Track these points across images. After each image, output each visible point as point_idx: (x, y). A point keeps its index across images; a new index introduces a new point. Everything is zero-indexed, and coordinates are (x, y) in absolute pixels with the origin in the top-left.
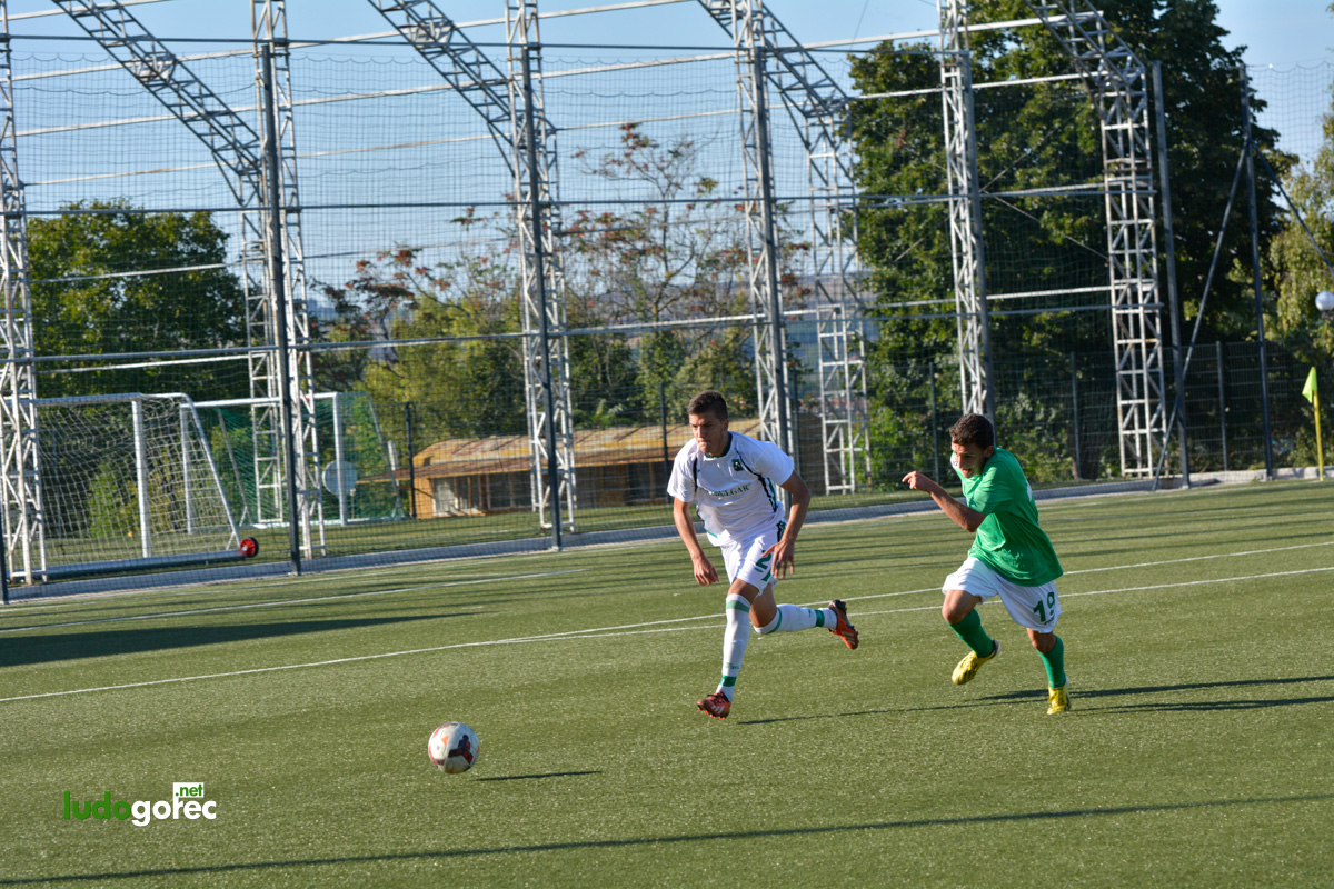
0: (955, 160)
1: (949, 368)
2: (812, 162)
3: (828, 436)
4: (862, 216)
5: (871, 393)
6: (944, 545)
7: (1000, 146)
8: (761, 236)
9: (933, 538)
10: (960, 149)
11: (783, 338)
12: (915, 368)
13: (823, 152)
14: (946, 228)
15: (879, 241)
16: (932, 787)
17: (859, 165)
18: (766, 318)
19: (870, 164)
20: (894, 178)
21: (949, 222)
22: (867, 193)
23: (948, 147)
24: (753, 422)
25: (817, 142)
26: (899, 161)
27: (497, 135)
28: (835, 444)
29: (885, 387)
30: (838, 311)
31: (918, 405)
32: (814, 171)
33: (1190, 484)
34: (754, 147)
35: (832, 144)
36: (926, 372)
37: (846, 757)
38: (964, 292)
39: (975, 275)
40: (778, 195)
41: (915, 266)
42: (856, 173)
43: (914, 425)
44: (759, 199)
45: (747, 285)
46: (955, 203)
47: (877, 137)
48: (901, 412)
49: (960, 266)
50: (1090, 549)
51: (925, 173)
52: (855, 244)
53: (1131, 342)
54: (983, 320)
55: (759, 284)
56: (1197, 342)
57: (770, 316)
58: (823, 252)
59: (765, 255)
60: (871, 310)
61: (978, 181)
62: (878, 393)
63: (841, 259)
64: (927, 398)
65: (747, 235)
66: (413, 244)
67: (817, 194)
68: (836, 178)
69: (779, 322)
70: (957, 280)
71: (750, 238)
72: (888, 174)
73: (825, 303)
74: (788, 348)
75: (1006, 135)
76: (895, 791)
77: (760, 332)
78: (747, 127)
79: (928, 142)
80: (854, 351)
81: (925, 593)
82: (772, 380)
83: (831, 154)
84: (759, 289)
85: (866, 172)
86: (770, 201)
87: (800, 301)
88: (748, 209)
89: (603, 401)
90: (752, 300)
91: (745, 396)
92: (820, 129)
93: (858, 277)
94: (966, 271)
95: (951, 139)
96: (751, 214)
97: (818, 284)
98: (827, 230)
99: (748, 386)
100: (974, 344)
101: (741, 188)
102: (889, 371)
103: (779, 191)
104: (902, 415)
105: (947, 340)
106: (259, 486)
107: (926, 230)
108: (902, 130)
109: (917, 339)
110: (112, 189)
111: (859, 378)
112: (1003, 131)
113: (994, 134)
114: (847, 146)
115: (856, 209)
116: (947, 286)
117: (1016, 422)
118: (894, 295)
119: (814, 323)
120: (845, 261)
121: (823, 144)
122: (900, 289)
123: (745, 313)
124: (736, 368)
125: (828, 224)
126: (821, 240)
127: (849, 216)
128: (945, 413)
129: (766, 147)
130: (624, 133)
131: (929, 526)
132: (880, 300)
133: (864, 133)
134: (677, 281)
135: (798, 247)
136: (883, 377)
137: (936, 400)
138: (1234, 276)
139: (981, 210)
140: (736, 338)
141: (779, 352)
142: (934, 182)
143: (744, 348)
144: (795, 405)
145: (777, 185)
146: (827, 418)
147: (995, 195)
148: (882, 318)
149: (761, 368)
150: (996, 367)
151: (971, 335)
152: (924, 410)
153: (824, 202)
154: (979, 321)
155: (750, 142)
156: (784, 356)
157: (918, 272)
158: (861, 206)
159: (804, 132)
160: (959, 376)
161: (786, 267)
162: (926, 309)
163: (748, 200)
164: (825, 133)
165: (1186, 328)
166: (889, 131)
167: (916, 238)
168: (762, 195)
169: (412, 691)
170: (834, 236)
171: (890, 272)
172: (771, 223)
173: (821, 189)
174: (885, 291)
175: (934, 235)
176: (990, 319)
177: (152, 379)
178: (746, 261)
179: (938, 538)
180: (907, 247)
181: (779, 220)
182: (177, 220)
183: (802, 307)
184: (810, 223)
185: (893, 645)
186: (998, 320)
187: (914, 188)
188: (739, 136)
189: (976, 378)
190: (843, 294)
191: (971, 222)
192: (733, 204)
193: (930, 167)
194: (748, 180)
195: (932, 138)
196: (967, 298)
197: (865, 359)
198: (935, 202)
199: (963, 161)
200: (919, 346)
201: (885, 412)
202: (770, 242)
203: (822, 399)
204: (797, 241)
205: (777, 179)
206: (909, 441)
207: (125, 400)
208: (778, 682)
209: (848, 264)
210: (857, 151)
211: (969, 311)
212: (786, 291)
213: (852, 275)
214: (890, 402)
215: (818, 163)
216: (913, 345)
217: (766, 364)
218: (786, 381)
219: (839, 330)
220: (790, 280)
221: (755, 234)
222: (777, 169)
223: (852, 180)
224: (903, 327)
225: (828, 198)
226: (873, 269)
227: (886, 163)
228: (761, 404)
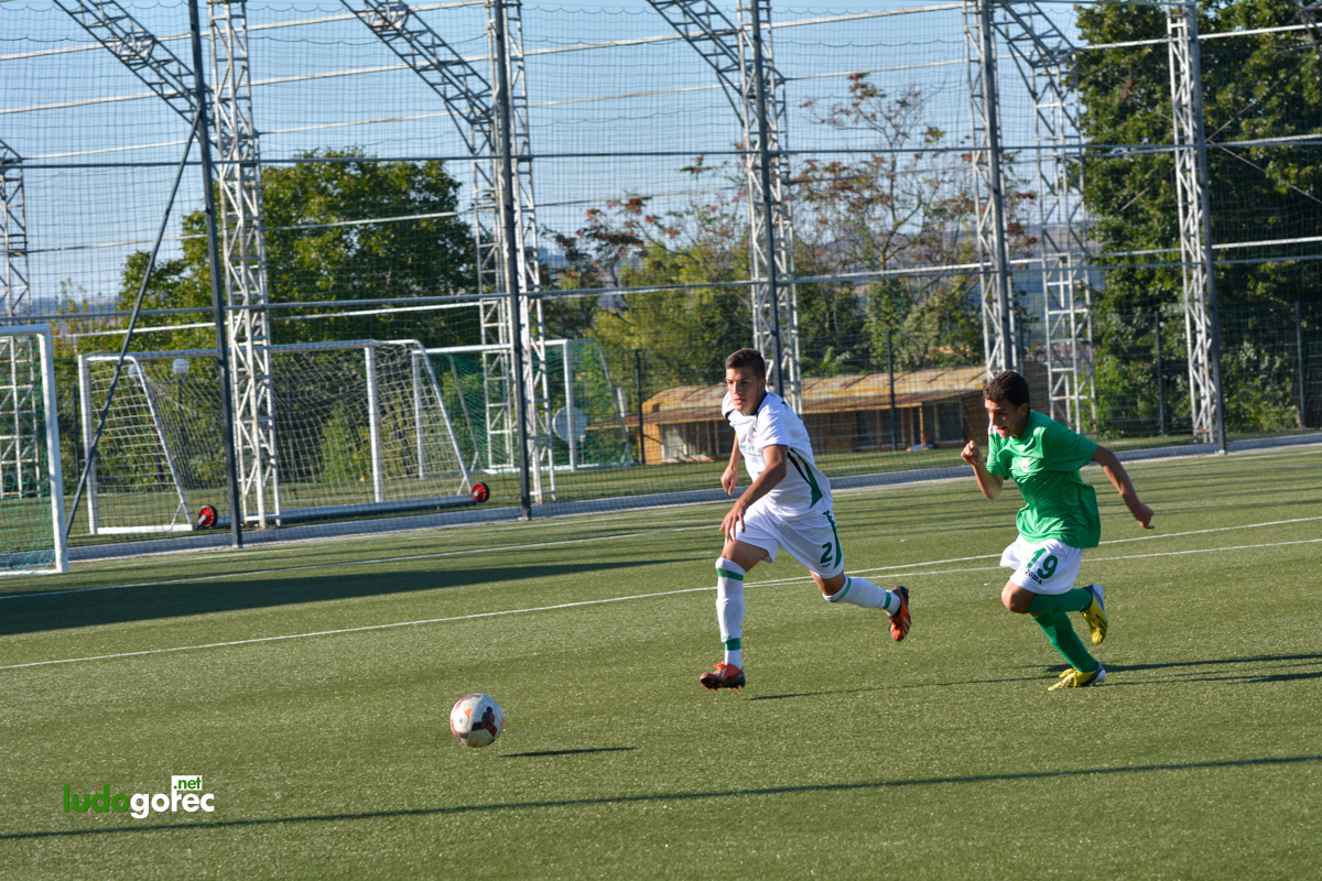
0: (1181, 110)
1: (1174, 317)
2: (1039, 112)
3: (1054, 383)
4: (1088, 165)
5: (1097, 341)
6: (1168, 492)
7: (1226, 96)
8: (988, 186)
9: (1158, 485)
10: (1186, 99)
11: (1009, 286)
12: (1140, 317)
13: (1049, 102)
14: (1171, 178)
15: (1105, 190)
16: (1157, 733)
17: (1086, 115)
18: (993, 266)
19: (1097, 113)
20: (1120, 128)
21: (1174, 172)
22: (1093, 143)
23: (1174, 97)
24: (980, 370)
25: (1044, 91)
26: (1125, 111)
27: (727, 85)
28: (1061, 391)
29: (1111, 335)
30: (1064, 260)
31: (1143, 353)
32: (1041, 121)
34: (981, 96)
35: (1059, 94)
36: (1151, 321)
37: (1072, 703)
38: (1189, 241)
39: (1200, 224)
40: (1005, 145)
41: (1140, 215)
42: (1082, 122)
43: (1139, 373)
44: (986, 149)
45: (974, 234)
46: (1181, 153)
47: (1104, 88)
48: (1126, 360)
49: (1186, 215)
51: (1150, 123)
52: (1081, 193)
54: (1208, 269)
55: (986, 232)
57: (997, 264)
58: (1049, 201)
59: (992, 204)
60: (1097, 259)
61: (1204, 131)
62: (1103, 341)
63: (1066, 209)
64: (1152, 347)
65: (974, 184)
66: (643, 192)
67: (1043, 144)
68: (1062, 128)
69: (1006, 271)
70: (1182, 229)
71: (977, 187)
72: (1114, 124)
73: (1052, 252)
74: (1014, 296)
75: (1232, 85)
76: (1120, 737)
77: (987, 281)
78: (974, 77)
79: (1154, 92)
80: (1079, 300)
81: (1150, 540)
82: (999, 329)
83: (1058, 104)
84: (986, 238)
85: (1092, 122)
86: (997, 150)
87: (1026, 249)
88: (975, 159)
89: (830, 349)
90: (979, 248)
91: (971, 343)
92: (1047, 80)
93: (1084, 226)
94: (1192, 221)
95: (1177, 89)
96: (978, 163)
97: (1045, 232)
98: (1054, 180)
99: (974, 334)
100: (1199, 293)
101: (968, 137)
102: (1115, 319)
103: (1008, 140)
104: (1127, 363)
105: (1173, 289)
106: (490, 432)
107: (1152, 180)
108: (1128, 80)
109: (1142, 287)
110: (346, 137)
111: (1085, 326)
112: (1229, 82)
113: (1220, 84)
114: (1074, 96)
115: (1082, 158)
116: (1172, 236)
117: (1240, 370)
118: (1120, 244)
119: (1039, 271)
120: (1071, 210)
121: (1050, 94)
122: (1126, 238)
123: (972, 261)
124: (962, 317)
125: (1055, 173)
126: (1048, 190)
127: (1076, 165)
128: (1170, 362)
129: (994, 97)
130: (852, 83)
131: (1154, 474)
132: (1106, 249)
133: (1091, 83)
134: (905, 229)
135: (1025, 196)
136: (1108, 326)
137: (1161, 348)
139: (1207, 159)
140: (962, 287)
141: (1006, 300)
142: (1159, 132)
143: (970, 296)
144: (1021, 352)
145: (1004, 134)
146: (1053, 366)
147: (1221, 145)
148: (1108, 267)
149: (988, 316)
150: (1221, 316)
151: (1196, 284)
152: (1149, 359)
153: (1050, 152)
154: (1204, 271)
155: (977, 92)
156: (1011, 304)
157: (1144, 221)
158: (1088, 155)
159: (1031, 81)
160: (1184, 325)
161: (1012, 216)
162: (1151, 258)
163: (975, 149)
164: (1052, 84)
166: (1115, 82)
167: (1141, 188)
168: (989, 144)
169: (641, 635)
170: (1060, 186)
171: (1116, 221)
172: (998, 172)
173: (1048, 139)
174: (1111, 240)
175: (1160, 185)
176: (1215, 268)
177: (384, 326)
178: (973, 211)
179: (1163, 485)
180: (1133, 196)
181: (1004, 168)
182: (410, 170)
183: (1028, 256)
184: (1037, 173)
185: (1119, 591)
186: (1223, 269)
187: (1140, 138)
188: (966, 86)
189: (1201, 326)
190: (1069, 243)
191: (1197, 171)
192: (960, 153)
193: (1156, 117)
194: (975, 129)
195: (1158, 88)
196: (1192, 246)
197: (1091, 308)
198: (1161, 153)
199: (1189, 111)
200: (1145, 294)
201: (1110, 362)
202: (997, 191)
203: (1048, 346)
204: (1023, 190)
205: (1003, 129)
206: (1135, 389)
207: (358, 346)
208: (1005, 628)
209: (1074, 213)
210: (1084, 101)
211: (1194, 260)
212: (1013, 239)
213: (1077, 224)
214: (1115, 350)
215: (1044, 113)
216: (1138, 294)
217: (992, 312)
218: (1012, 329)
219: (1066, 279)
220: (1016, 229)
221: (982, 183)
222: (1004, 119)
223: (1078, 130)
224: (1129, 276)
225: (1055, 148)
226: (1099, 218)
227: (1112, 113)
228: (987, 352)
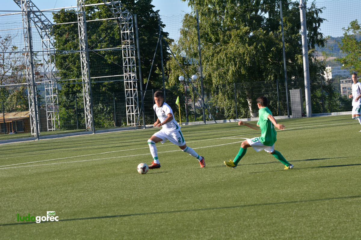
0: (82, 41)
1: (80, 97)
2: (43, 42)
3: (48, 116)
4: (56, 56)
5: (60, 104)
6: (79, 144)
7: (94, 37)
8: (29, 62)
9: (76, 143)
10: (83, 38)
11: (35, 89)
12: (71, 97)
13: (46, 39)
14: (79, 59)
15: (61, 63)
16: (76, 210)
17: (56, 42)
18: (31, 84)
19: (59, 42)
20: (65, 46)
21: (80, 57)
22: (58, 50)
23: (80, 38)
24: (28, 112)
25: (44, 36)
26: (67, 41)
28: (50, 117)
29: (64, 102)
30: (50, 82)
31: (72, 107)
32: (43, 44)
33: (146, 128)
34: (27, 38)
35: (48, 37)
36: (74, 98)
37: (53, 202)
38: (84, 76)
39: (87, 72)
40: (34, 51)
41: (71, 70)
42: (55, 45)
43: (71, 112)
44: (29, 52)
45: (26, 75)
46: (82, 52)
47: (61, 35)
48: (67, 109)
49: (83, 70)
50: (119, 145)
51: (73, 45)
52: (54, 64)
53: (129, 89)
54: (89, 84)
55: (29, 75)
56: (147, 89)
57: (32, 83)
58: (46, 66)
59: (30, 67)
60: (59, 81)
61: (88, 47)
62: (61, 104)
64: (74, 105)
65: (26, 61)
67: (44, 50)
68: (49, 46)
69: (34, 85)
70: (82, 73)
71: (26, 62)
72: (64, 45)
73: (47, 80)
74: (37, 92)
75: (95, 34)
76: (66, 211)
77: (29, 88)
78: (25, 32)
79: (74, 36)
80: (55, 93)
81: (74, 158)
82: (33, 101)
83: (48, 39)
84: (29, 76)
85: (58, 44)
86: (32, 52)
87: (40, 79)
88: (26, 55)
90: (27, 79)
91: (26, 105)
92: (45, 33)
93: (56, 72)
94: (85, 71)
95: (80, 35)
96: (26, 56)
97: (45, 75)
98: (47, 60)
99: (26, 102)
100: (87, 90)
101: (24, 49)
102: (65, 98)
103: (35, 49)
104: (68, 110)
105: (80, 89)
107: (74, 60)
108: (67, 33)
109: (72, 89)
111: (56, 100)
112: (94, 33)
113: (92, 34)
114: (52, 38)
115: (55, 54)
116: (80, 75)
117: (99, 111)
118: (65, 77)
119: (44, 85)
120: (52, 68)
121: (46, 37)
122: (67, 76)
123: (25, 82)
124: (23, 97)
125: (47, 58)
126: (46, 63)
127: (53, 56)
128: (79, 109)
129: (30, 38)
131: (76, 140)
132: (62, 79)
133: (57, 34)
134: (7, 74)
135: (40, 65)
136: (63, 100)
137: (77, 105)
138: (157, 72)
139: (89, 54)
140: (23, 90)
141: (35, 93)
142: (76, 47)
143: (25, 92)
144: (39, 107)
145: (33, 48)
146: (48, 111)
147: (92, 50)
148: (62, 84)
150: (93, 96)
151: (86, 88)
152: (74, 108)
153: (46, 52)
154: (88, 84)
155: (26, 36)
156: (36, 94)
157: (72, 71)
158: (56, 53)
159: (41, 33)
160: (83, 99)
161: (36, 70)
162: (74, 81)
163: (26, 52)
164: (46, 34)
165: (144, 86)
166: (64, 33)
167: (71, 62)
168: (29, 51)
170: (49, 62)
171: (64, 71)
172: (32, 58)
173: (45, 49)
174: (63, 76)
175: (76, 61)
176: (91, 84)
178: (25, 68)
179: (78, 143)
180: (69, 64)
181: (34, 57)
183: (41, 81)
184: (42, 58)
185: (66, 172)
186: (94, 84)
187: (71, 49)
188: (23, 35)
189: (88, 99)
190: (52, 77)
191: (86, 57)
192: (22, 53)
193: (75, 43)
194: (26, 47)
195: (75, 35)
196: (85, 78)
197: (58, 95)
198: (76, 52)
199: (84, 41)
200: (73, 91)
201: (64, 109)
202: (32, 63)
203: (46, 105)
204: (39, 63)
205: (33, 46)
206: (70, 117)
208: (35, 182)
209: (53, 69)
210: (55, 39)
211: (86, 82)
212: (36, 76)
213: (54, 72)
214: (64, 106)
215: (44, 42)
216: (71, 91)
217: (31, 96)
218: (36, 101)
219: (51, 87)
220: (37, 74)
221: (28, 61)
222: (33, 44)
223: (54, 46)
224: (68, 86)
225: (47, 51)
226: (60, 70)
227: (63, 42)
228: (30, 107)
